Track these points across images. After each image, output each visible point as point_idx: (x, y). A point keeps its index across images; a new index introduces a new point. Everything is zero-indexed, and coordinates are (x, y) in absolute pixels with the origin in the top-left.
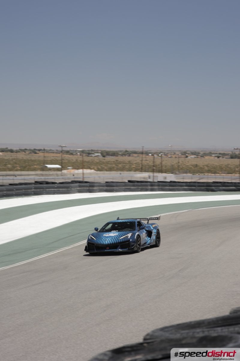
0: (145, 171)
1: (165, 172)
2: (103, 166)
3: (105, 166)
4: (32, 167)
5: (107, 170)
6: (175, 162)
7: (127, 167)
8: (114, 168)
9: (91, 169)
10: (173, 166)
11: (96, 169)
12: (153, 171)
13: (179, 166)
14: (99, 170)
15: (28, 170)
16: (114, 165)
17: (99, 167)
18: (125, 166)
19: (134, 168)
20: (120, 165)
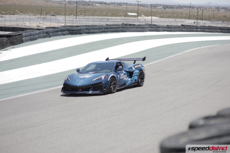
0: (192, 19)
1: (205, 20)
2: (164, 15)
3: (165, 15)
4: (119, 14)
5: (166, 18)
6: (211, 14)
7: (179, 16)
8: (171, 16)
9: (156, 17)
10: (209, 16)
11: (159, 16)
12: (197, 19)
13: (214, 16)
14: (161, 17)
15: (116, 16)
16: (171, 15)
17: (162, 16)
18: (178, 15)
19: (184, 16)
20: (175, 15)
